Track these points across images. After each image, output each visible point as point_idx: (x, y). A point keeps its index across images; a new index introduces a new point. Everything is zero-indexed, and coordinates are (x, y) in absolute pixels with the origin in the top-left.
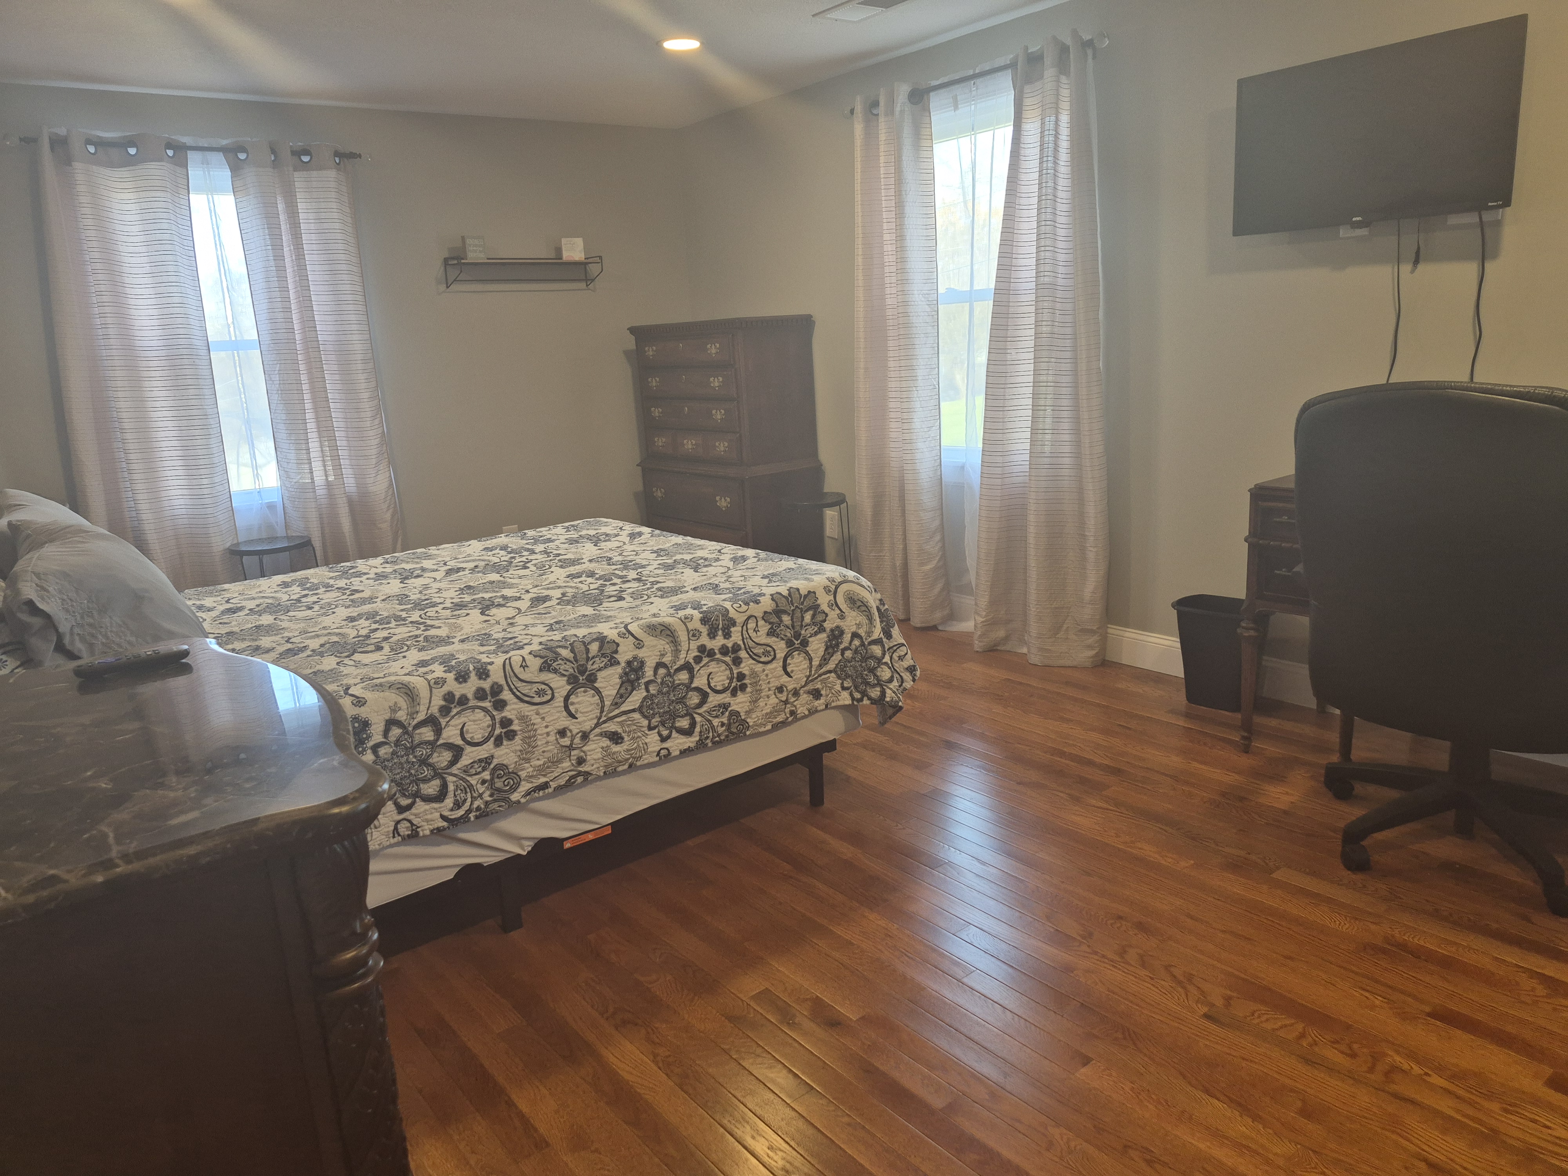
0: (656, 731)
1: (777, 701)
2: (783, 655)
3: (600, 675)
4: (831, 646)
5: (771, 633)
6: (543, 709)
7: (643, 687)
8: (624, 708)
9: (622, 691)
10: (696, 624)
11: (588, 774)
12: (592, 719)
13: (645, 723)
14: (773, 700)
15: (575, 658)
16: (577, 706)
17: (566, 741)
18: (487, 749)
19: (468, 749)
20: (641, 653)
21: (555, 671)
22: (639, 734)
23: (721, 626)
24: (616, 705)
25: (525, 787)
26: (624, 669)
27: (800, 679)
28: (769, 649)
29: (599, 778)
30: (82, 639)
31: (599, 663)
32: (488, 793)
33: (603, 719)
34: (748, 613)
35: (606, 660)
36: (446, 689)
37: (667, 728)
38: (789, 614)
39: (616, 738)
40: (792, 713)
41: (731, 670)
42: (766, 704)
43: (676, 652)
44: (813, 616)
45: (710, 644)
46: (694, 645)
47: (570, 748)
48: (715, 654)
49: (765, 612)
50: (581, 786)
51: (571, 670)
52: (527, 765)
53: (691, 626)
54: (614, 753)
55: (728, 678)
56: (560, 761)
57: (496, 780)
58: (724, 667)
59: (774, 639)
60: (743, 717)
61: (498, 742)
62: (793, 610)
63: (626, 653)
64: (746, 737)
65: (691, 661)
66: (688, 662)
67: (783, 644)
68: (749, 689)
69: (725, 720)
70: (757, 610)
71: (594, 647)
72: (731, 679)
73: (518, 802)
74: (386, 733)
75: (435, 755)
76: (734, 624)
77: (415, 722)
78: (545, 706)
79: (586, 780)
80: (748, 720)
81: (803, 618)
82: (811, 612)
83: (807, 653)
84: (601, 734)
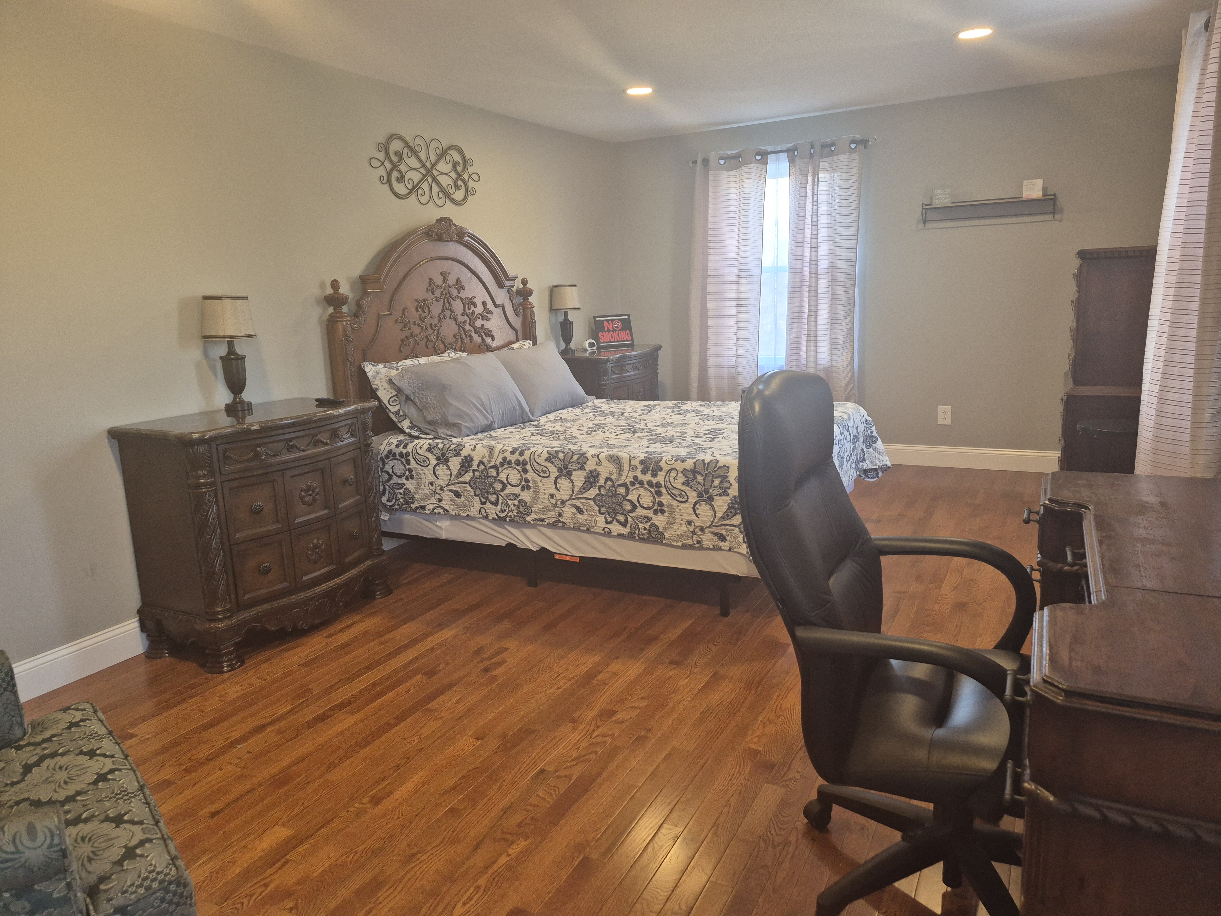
0: (604, 516)
1: (686, 529)
2: (694, 501)
3: (574, 473)
4: (733, 507)
5: (686, 483)
6: (545, 480)
7: (597, 488)
8: (585, 495)
9: (585, 486)
10: (636, 462)
11: (564, 523)
12: (567, 495)
13: (597, 509)
14: (684, 528)
15: (563, 460)
16: (561, 485)
17: (553, 501)
18: (517, 490)
19: (509, 486)
20: (599, 469)
21: (553, 463)
22: (593, 514)
23: (651, 468)
24: (581, 492)
25: (533, 516)
26: (587, 474)
27: (704, 522)
28: (683, 493)
29: (569, 529)
30: (419, 399)
31: (575, 466)
32: (516, 511)
33: (573, 497)
34: (673, 466)
35: (579, 466)
36: (505, 455)
37: (611, 517)
38: (702, 476)
39: (580, 510)
40: (698, 542)
41: (654, 498)
42: (678, 528)
43: (620, 475)
44: (721, 482)
45: (641, 477)
46: (631, 474)
47: (555, 505)
48: (643, 484)
49: (685, 469)
50: (559, 528)
51: (560, 465)
52: (535, 506)
53: (632, 463)
54: (578, 518)
55: (652, 502)
56: (550, 510)
57: (521, 507)
58: (649, 494)
59: (688, 488)
60: (660, 530)
61: (523, 489)
62: (706, 474)
63: (590, 465)
64: (661, 544)
65: (628, 483)
66: (626, 483)
67: (695, 494)
68: (666, 514)
69: (647, 527)
70: (680, 466)
71: (575, 458)
72: (654, 503)
73: (529, 522)
74: (478, 466)
75: (496, 483)
76: (661, 470)
77: (490, 465)
78: (545, 479)
79: (563, 526)
80: (665, 534)
81: (712, 482)
82: (720, 479)
83: (712, 506)
84: (572, 505)
